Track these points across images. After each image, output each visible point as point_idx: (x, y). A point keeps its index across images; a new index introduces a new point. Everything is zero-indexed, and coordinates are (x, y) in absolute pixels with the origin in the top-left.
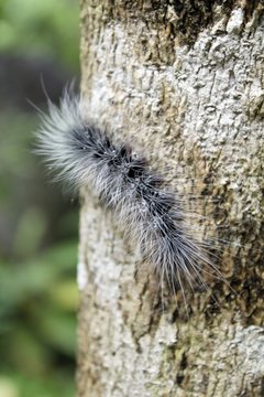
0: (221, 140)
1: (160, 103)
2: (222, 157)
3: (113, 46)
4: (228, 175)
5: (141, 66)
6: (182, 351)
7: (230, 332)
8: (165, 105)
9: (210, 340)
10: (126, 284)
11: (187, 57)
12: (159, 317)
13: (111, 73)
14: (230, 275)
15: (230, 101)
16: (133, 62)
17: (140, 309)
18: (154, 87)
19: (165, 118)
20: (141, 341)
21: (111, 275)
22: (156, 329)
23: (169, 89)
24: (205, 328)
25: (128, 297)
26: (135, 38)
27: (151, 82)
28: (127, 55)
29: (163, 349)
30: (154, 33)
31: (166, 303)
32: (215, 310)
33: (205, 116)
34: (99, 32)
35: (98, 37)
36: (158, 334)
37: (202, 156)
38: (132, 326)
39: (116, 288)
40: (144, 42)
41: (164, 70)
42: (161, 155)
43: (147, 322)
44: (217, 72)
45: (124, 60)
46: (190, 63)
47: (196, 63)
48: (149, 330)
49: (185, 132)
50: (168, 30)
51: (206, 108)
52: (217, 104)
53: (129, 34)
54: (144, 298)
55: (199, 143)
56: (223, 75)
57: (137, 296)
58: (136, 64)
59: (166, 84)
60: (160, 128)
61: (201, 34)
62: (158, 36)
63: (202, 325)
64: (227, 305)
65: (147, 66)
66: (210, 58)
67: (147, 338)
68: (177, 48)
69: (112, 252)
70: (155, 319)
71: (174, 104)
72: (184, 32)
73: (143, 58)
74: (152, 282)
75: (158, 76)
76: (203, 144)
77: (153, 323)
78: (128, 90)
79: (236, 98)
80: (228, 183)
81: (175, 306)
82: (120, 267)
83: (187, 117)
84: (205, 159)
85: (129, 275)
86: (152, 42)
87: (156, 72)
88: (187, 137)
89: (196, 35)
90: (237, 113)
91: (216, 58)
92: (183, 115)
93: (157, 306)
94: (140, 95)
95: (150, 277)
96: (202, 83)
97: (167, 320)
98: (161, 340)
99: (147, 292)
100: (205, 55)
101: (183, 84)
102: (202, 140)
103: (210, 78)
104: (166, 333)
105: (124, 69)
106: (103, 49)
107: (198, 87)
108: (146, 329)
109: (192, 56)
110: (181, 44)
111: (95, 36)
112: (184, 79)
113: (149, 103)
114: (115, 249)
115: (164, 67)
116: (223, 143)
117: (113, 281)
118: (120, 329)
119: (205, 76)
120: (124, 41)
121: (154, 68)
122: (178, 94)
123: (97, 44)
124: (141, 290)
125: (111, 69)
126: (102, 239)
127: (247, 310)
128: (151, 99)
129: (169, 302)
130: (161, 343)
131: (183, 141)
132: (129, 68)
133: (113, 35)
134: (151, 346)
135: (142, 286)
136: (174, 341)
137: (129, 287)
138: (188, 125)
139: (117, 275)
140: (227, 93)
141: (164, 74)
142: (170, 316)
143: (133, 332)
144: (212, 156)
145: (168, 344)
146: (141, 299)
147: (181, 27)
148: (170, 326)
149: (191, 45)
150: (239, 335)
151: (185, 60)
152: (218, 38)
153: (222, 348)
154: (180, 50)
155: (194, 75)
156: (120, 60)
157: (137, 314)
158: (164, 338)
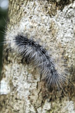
0: (67, 41)
1: (50, 28)
2: (67, 47)
3: (33, 8)
4: (68, 53)
5: (44, 15)
6: (52, 111)
7: (66, 103)
8: (52, 29)
9: (61, 107)
10: (33, 90)
11: (60, 14)
12: (45, 100)
13: (32, 16)
14: (67, 85)
15: (71, 29)
16: (41, 13)
17: (38, 98)
18: (49, 22)
19: (51, 33)
20: (38, 110)
21: (26, 87)
22: (43, 105)
23: (54, 24)
24: (60, 103)
25: (33, 95)
26: (43, 6)
27: (48, 21)
28: (39, 11)
29: (46, 111)
30: (50, 5)
31: (48, 95)
32: (63, 97)
33: (64, 34)
34: (27, 2)
35: (26, 4)
36: (44, 106)
37: (62, 46)
38: (35, 104)
39: (28, 92)
40: (46, 7)
41: (52, 17)
42: (49, 45)
43: (40, 102)
44: (68, 20)
45: (38, 13)
46: (61, 16)
47: (62, 16)
48: (41, 106)
49: (57, 38)
50: (55, 4)
51: (64, 31)
52: (67, 30)
53: (41, 4)
54: (40, 94)
55: (61, 42)
56: (69, 21)
57: (37, 94)
58: (43, 14)
59: (53, 22)
60: (49, 36)
61: (65, 7)
62: (51, 6)
63: (58, 102)
64: (66, 95)
65: (47, 15)
66: (67, 15)
67: (40, 108)
68: (57, 10)
69: (27, 79)
70: (44, 101)
71: (55, 28)
72: (60, 6)
73: (45, 13)
74: (43, 89)
75: (51, 19)
76: (62, 42)
77: (43, 103)
78: (39, 23)
79: (72, 29)
80: (68, 55)
81: (51, 96)
82: (30, 84)
83: (58, 33)
84: (62, 47)
85: (34, 87)
86: (49, 8)
87: (50, 18)
88: (57, 40)
89: (64, 7)
90: (72, 33)
91: (69, 15)
92: (57, 33)
93: (44, 97)
94: (43, 25)
95: (43, 87)
96: (63, 23)
97: (48, 101)
98: (45, 109)
99: (41, 92)
100: (66, 14)
101: (58, 23)
102: (62, 41)
103: (66, 21)
104: (47, 106)
105: (38, 16)
106: (29, 8)
107: (62, 24)
108: (40, 105)
109: (62, 14)
110: (59, 10)
111: (25, 4)
112: (58, 21)
113: (46, 28)
114: (28, 78)
115: (52, 16)
116: (68, 43)
117: (27, 89)
118: (29, 106)
119: (64, 21)
120: (39, 6)
121: (49, 16)
122: (56, 25)
123: (25, 6)
124: (39, 92)
125: (32, 15)
126: (22, 75)
127: (71, 96)
128: (47, 27)
129: (49, 95)
130: (45, 110)
131: (57, 41)
132: (40, 15)
133: (34, 4)
134: (42, 111)
135: (40, 90)
136: (50, 108)
137: (34, 91)
138: (58, 36)
139: (29, 87)
140: (70, 27)
141: (52, 18)
142: (49, 100)
143: (35, 107)
144: (64, 47)
145: (48, 109)
146: (38, 95)
147: (60, 4)
148: (48, 103)
149: (62, 10)
150: (68, 104)
151: (59, 15)
152: (70, 9)
153: (64, 109)
154: (58, 11)
155: (61, 20)
156: (36, 12)
157: (37, 100)
158: (46, 107)
